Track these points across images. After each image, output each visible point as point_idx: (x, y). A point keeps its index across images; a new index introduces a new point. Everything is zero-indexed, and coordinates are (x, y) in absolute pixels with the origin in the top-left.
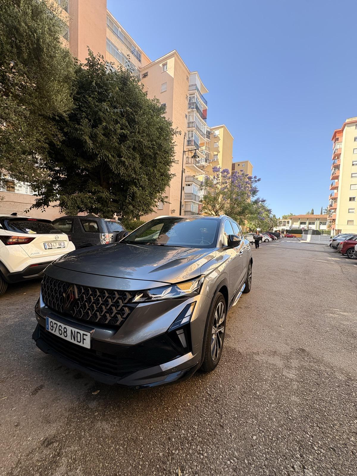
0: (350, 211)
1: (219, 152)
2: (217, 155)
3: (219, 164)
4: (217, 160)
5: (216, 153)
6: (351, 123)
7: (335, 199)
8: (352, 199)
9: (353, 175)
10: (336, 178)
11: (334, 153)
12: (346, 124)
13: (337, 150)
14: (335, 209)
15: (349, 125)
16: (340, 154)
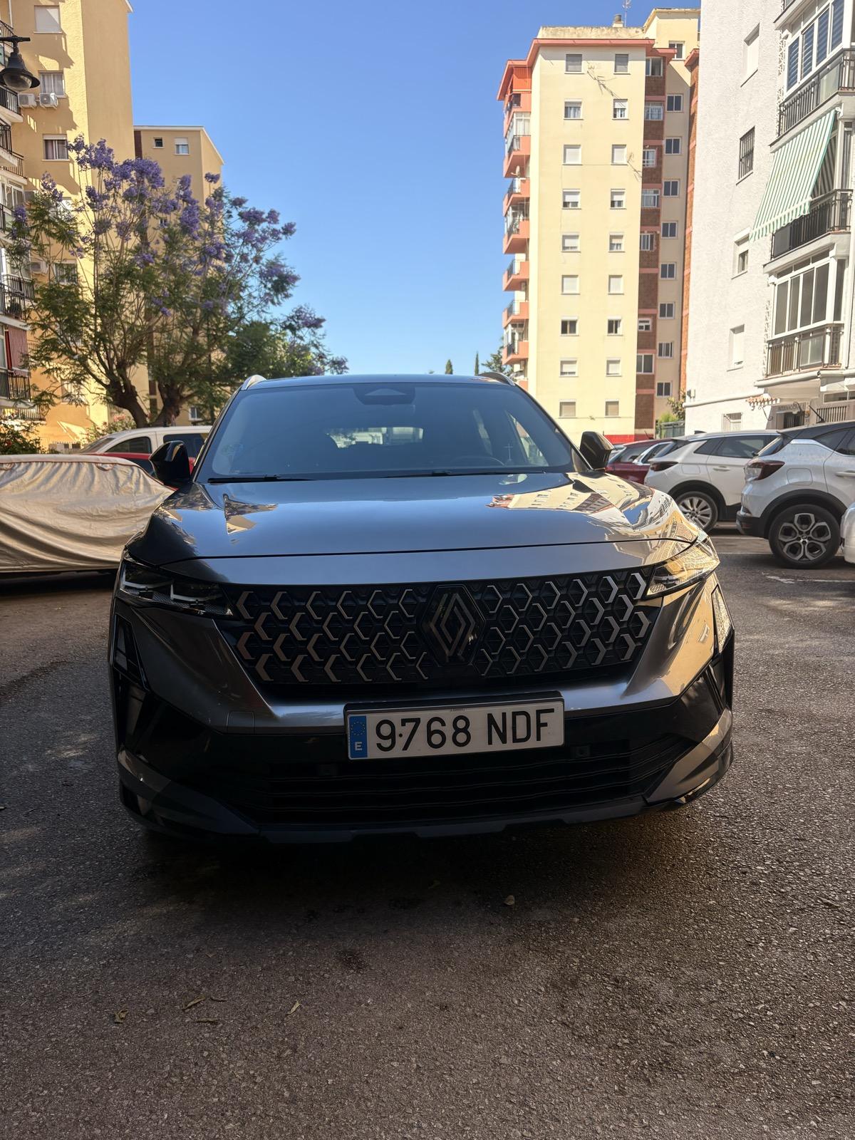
0: (565, 368)
1: (66, 62)
2: (59, 75)
3: (74, 126)
4: (64, 101)
5: (50, 65)
6: (553, 47)
7: (521, 326)
8: (568, 327)
9: (567, 243)
10: (521, 246)
11: (510, 152)
12: (539, 47)
13: (519, 139)
14: (524, 362)
15: (549, 52)
16: (528, 157)
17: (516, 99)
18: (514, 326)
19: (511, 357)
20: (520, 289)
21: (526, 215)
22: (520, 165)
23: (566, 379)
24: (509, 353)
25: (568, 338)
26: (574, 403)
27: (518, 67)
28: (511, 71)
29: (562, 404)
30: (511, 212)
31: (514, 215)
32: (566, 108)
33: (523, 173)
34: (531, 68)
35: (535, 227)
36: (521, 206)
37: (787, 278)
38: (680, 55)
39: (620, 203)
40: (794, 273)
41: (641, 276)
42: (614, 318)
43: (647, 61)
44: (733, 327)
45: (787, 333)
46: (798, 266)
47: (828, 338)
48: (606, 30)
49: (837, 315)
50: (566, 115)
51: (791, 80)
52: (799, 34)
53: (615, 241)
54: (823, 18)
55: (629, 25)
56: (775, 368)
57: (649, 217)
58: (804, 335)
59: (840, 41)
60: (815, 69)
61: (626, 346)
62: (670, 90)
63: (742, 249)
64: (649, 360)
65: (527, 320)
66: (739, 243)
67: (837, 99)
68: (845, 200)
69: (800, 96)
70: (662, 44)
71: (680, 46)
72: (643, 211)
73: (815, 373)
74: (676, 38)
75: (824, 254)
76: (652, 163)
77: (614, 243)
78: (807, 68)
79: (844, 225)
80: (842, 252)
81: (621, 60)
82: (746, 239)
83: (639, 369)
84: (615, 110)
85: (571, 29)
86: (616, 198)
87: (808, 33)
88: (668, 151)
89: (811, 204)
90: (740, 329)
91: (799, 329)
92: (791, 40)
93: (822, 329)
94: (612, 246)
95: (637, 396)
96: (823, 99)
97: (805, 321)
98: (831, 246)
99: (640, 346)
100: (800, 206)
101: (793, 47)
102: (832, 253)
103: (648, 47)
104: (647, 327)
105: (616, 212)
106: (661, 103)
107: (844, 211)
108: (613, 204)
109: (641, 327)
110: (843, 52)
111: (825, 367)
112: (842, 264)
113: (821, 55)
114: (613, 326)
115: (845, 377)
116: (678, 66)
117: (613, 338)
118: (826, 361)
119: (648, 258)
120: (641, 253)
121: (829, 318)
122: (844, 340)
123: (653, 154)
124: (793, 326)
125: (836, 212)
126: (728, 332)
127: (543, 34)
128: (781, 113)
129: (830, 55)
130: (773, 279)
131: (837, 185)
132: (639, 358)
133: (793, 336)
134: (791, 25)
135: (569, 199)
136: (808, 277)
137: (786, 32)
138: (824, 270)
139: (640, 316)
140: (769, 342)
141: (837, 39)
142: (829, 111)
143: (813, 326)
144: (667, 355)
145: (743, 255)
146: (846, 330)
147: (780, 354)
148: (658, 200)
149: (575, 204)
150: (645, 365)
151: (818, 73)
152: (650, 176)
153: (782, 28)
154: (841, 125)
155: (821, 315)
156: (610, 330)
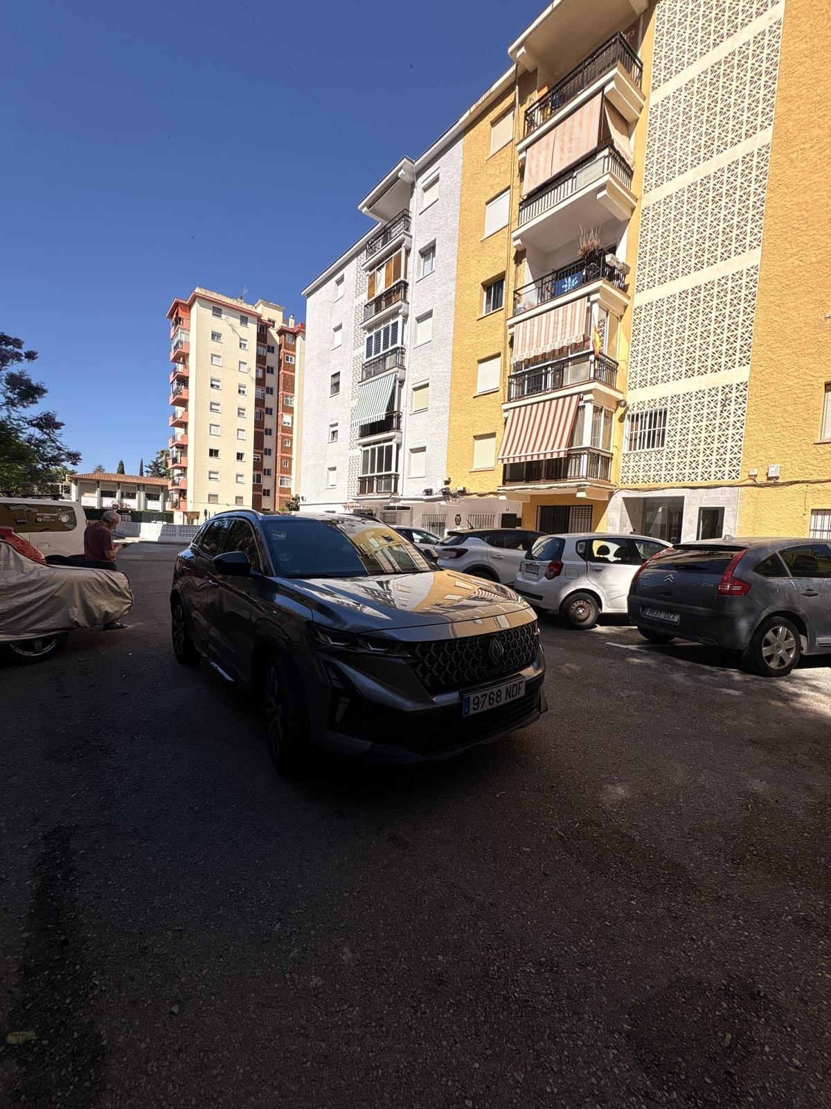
0: (212, 475)
6: (205, 300)
7: (183, 448)
8: (213, 453)
9: (213, 407)
10: (183, 403)
11: (176, 348)
12: (195, 297)
13: (182, 343)
14: (184, 469)
15: (202, 301)
16: (188, 354)
17: (178, 321)
18: (177, 447)
19: (176, 465)
20: (182, 427)
21: (186, 386)
22: (182, 357)
23: (211, 482)
24: (173, 463)
25: (213, 459)
26: (217, 496)
27: (182, 303)
28: (177, 305)
29: (210, 495)
30: (176, 381)
31: (178, 384)
32: (212, 335)
33: (184, 363)
34: (190, 306)
35: (191, 393)
36: (183, 380)
37: (369, 448)
38: (273, 326)
39: (244, 392)
40: (372, 446)
41: (255, 432)
42: (241, 452)
43: (258, 324)
44: (330, 467)
45: (369, 475)
46: (375, 443)
47: (393, 480)
48: (235, 301)
49: (397, 470)
50: (213, 338)
51: (369, 354)
52: (372, 334)
53: (241, 411)
54: (386, 330)
55: (247, 302)
56: (362, 491)
57: (259, 402)
58: (379, 477)
59: (396, 342)
60: (382, 352)
61: (247, 467)
62: (269, 343)
63: (334, 429)
64: (259, 476)
65: (187, 445)
66: (331, 426)
67: (396, 369)
68: (399, 417)
69: (373, 363)
70: (265, 318)
71: (274, 322)
72: (256, 399)
73: (388, 496)
74: (273, 318)
75: (390, 440)
76: (260, 376)
77: (241, 412)
78: (377, 351)
79: (398, 428)
80: (399, 441)
81: (244, 321)
82: (336, 425)
83: (254, 481)
84: (240, 344)
85: (216, 294)
86: (241, 389)
87: (378, 335)
88: (268, 372)
89: (386, 414)
90: (334, 469)
91: (376, 474)
92: (368, 335)
93: (390, 475)
94: (239, 413)
95: (253, 495)
96: (387, 367)
97: (380, 470)
98: (394, 437)
99: (255, 469)
100: (381, 415)
101: (370, 339)
102: (394, 440)
103: (259, 318)
104: (258, 459)
105: (241, 396)
106: (265, 347)
107: (399, 422)
108: (240, 391)
109: (254, 459)
110: (398, 348)
111: (392, 494)
112: (398, 446)
113: (386, 347)
114: (240, 456)
115: (400, 500)
116: (273, 332)
117: (239, 463)
118: (393, 491)
119: (259, 423)
120: (255, 421)
121: (393, 471)
122: (400, 482)
123: (261, 371)
124: (373, 471)
125: (395, 420)
126: (327, 470)
127: (197, 290)
128: (363, 369)
129: (390, 348)
130: (360, 447)
131: (396, 409)
132: (254, 475)
133: (373, 477)
134: (369, 329)
135: (214, 383)
136: (381, 449)
137: (366, 331)
138: (390, 448)
139: (255, 453)
140: (359, 478)
141: (394, 342)
142: (392, 373)
143: (384, 473)
144: (268, 475)
145: (333, 433)
146: (401, 477)
147: (365, 484)
148: (263, 395)
149: (218, 387)
150: (257, 479)
151: (384, 354)
152: (260, 382)
153: (364, 328)
154: (397, 382)
155: (388, 468)
156: (238, 458)
